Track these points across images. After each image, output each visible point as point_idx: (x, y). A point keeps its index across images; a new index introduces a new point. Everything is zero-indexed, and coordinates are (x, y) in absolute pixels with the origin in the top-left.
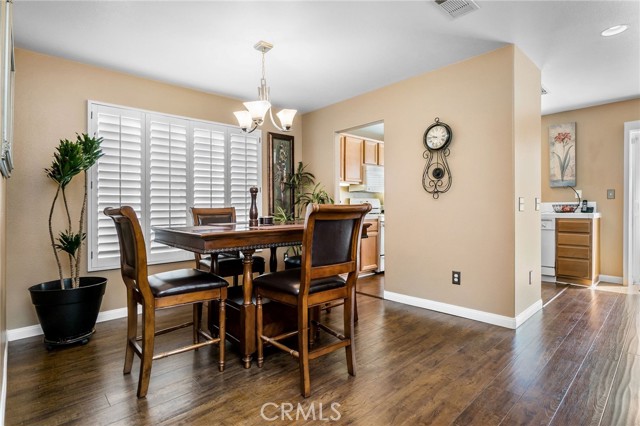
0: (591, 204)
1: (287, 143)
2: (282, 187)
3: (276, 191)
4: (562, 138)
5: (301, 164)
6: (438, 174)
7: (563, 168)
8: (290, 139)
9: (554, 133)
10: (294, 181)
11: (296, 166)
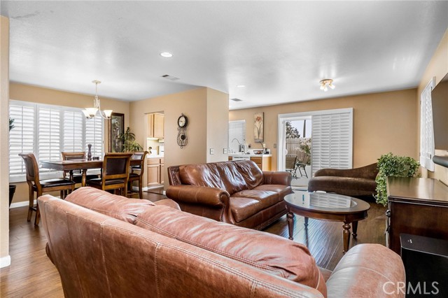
0: (269, 150)
1: (120, 117)
2: (117, 140)
3: (113, 143)
4: (258, 119)
5: (128, 128)
6: (183, 137)
7: (259, 134)
8: (122, 115)
9: (256, 116)
10: (124, 137)
11: (126, 129)
